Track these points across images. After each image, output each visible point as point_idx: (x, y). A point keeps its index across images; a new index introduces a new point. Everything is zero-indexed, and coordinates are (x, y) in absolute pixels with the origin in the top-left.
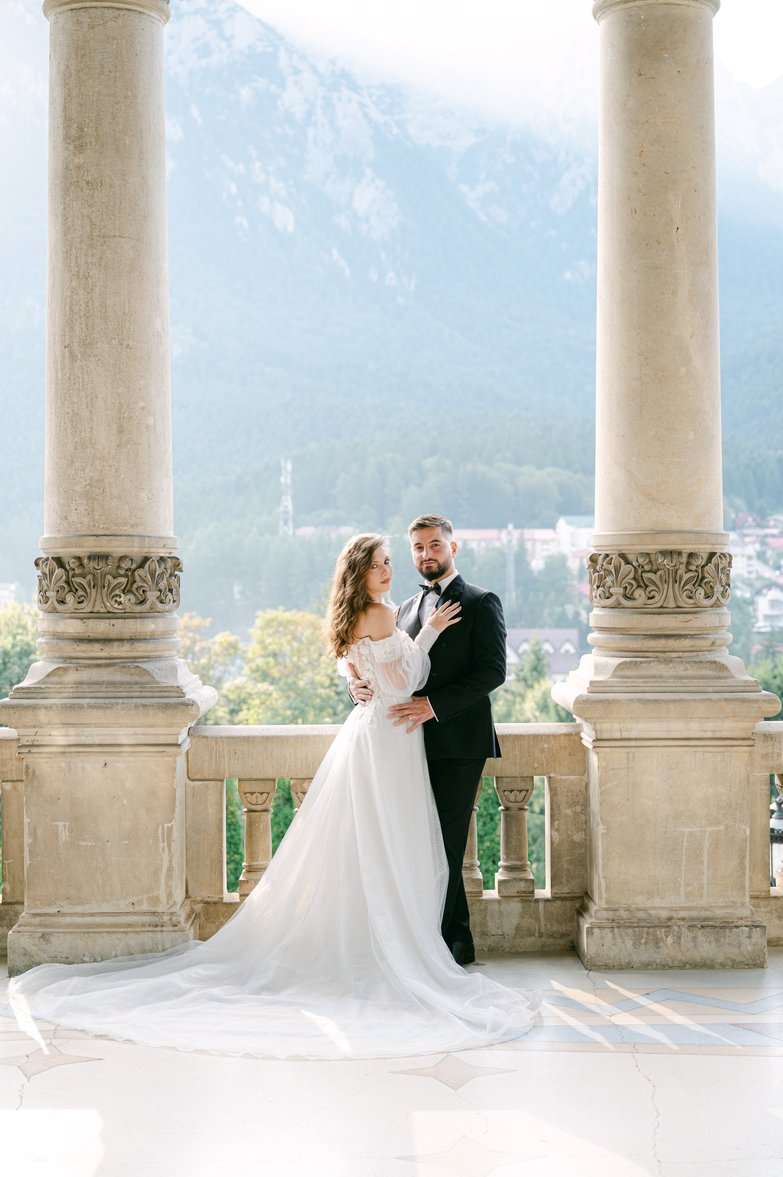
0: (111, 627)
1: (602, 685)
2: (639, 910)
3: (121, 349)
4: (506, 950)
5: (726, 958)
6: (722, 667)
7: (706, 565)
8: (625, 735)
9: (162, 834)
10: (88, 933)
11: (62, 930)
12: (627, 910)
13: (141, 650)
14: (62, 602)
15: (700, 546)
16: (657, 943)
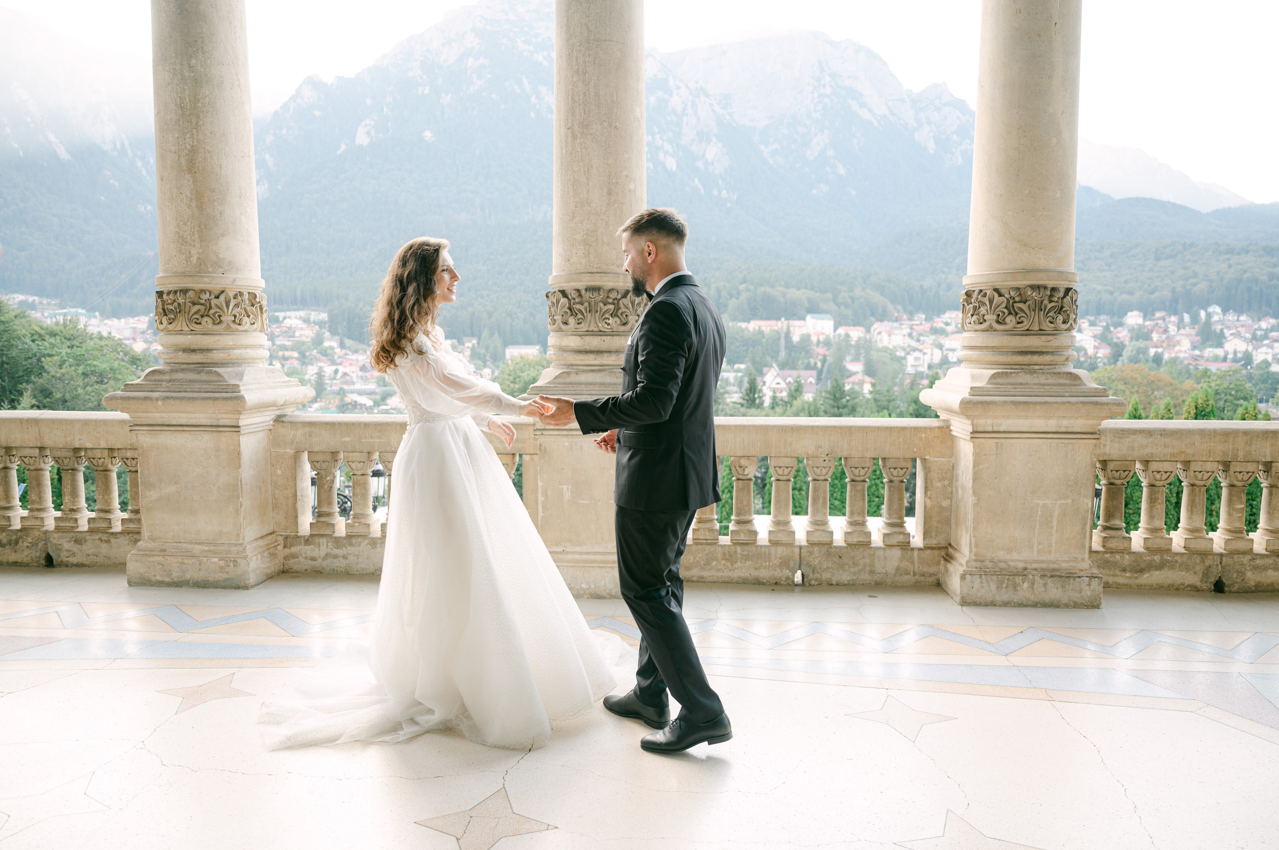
0: (602, 342)
1: (980, 390)
2: (1000, 562)
3: (611, 129)
4: (889, 584)
5: (1070, 600)
6: (1076, 377)
7: (1064, 297)
8: (996, 429)
10: (585, 567)
11: (566, 564)
12: (992, 561)
14: (566, 323)
15: (1061, 282)
16: (1015, 587)
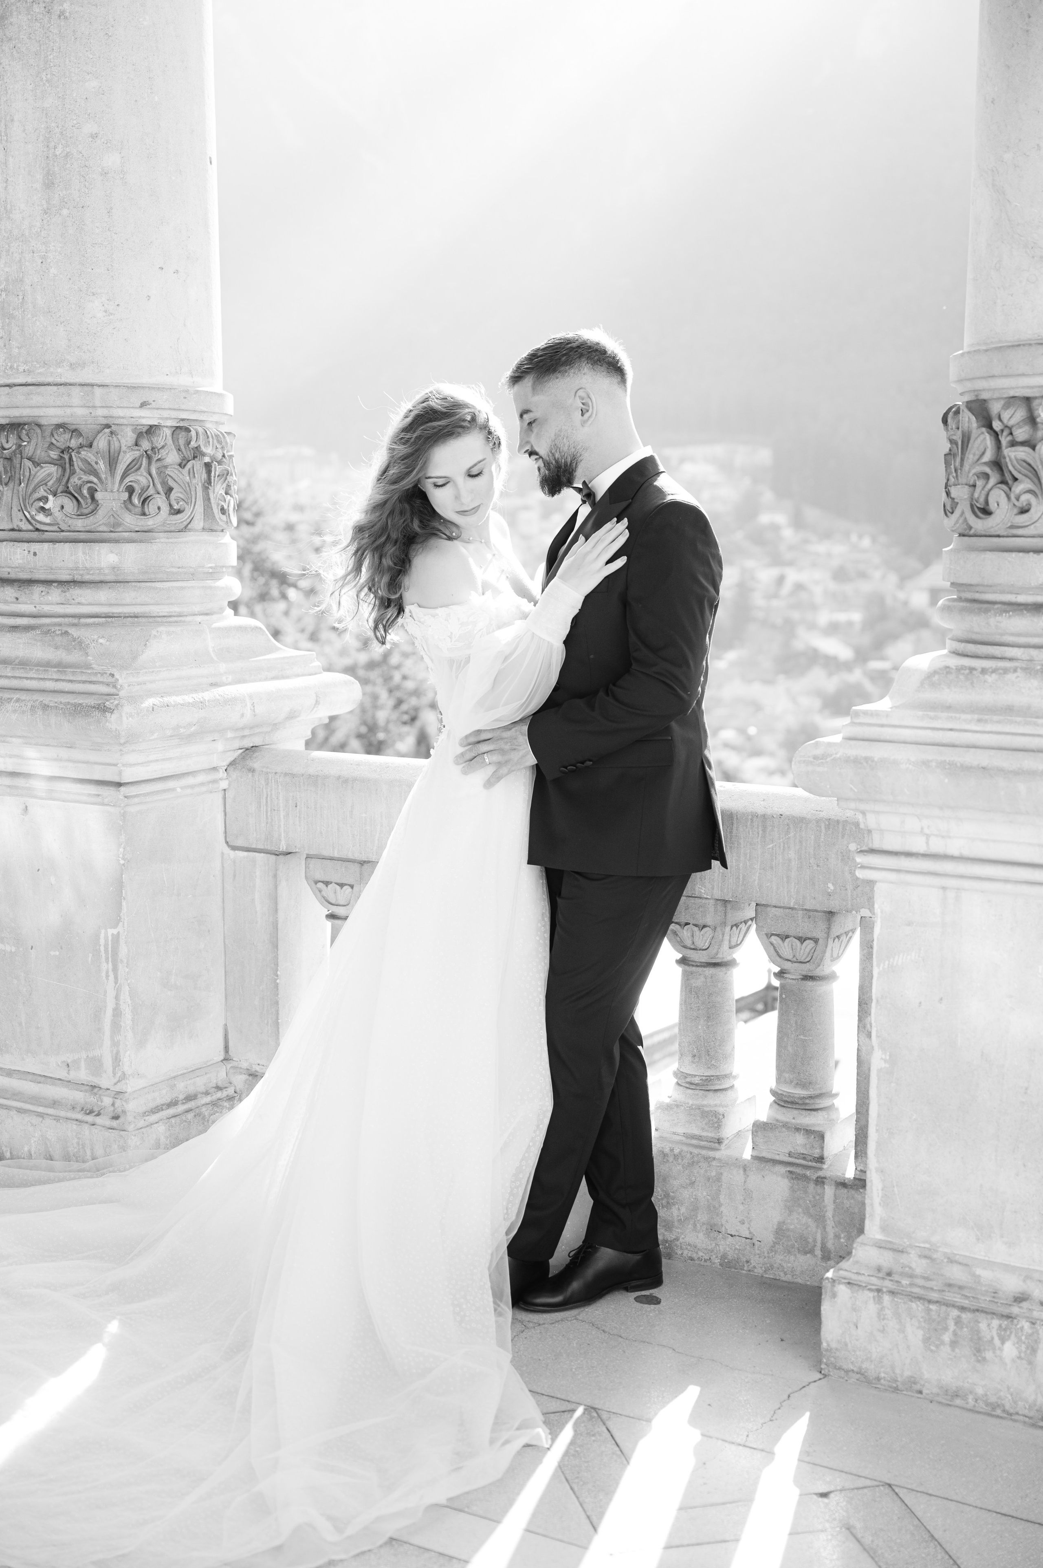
0: (31, 557)
1: (879, 722)
2: (951, 1261)
3: (49, 22)
4: (756, 1270)
8: (937, 846)
9: (105, 947)
12: (926, 1255)
13: (83, 601)
16: (979, 1348)
